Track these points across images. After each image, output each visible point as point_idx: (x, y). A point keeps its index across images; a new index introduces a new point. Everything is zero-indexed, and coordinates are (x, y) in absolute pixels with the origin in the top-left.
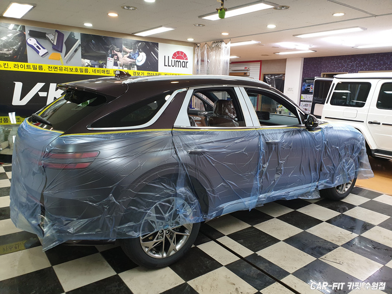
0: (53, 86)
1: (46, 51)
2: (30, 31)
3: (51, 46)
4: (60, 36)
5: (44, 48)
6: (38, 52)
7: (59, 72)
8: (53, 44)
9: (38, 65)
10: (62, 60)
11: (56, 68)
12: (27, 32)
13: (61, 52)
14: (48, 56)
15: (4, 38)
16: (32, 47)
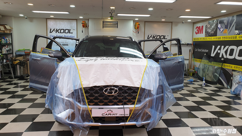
0: (223, 47)
1: (223, 29)
2: (220, 21)
3: (225, 26)
5: (222, 28)
6: (220, 30)
7: (226, 40)
8: (225, 25)
9: (219, 37)
10: (227, 33)
11: (225, 37)
12: (219, 22)
13: (227, 28)
14: (223, 32)
15: (212, 27)
16: (219, 28)
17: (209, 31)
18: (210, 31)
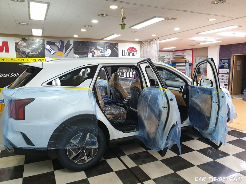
1: (55, 51)
2: (47, 42)
4: (62, 43)
6: (51, 52)
8: (58, 48)
10: (63, 56)
12: (45, 43)
13: (63, 51)
14: (56, 54)
15: (34, 46)
16: (48, 50)
17: (27, 50)
18: (29, 51)
